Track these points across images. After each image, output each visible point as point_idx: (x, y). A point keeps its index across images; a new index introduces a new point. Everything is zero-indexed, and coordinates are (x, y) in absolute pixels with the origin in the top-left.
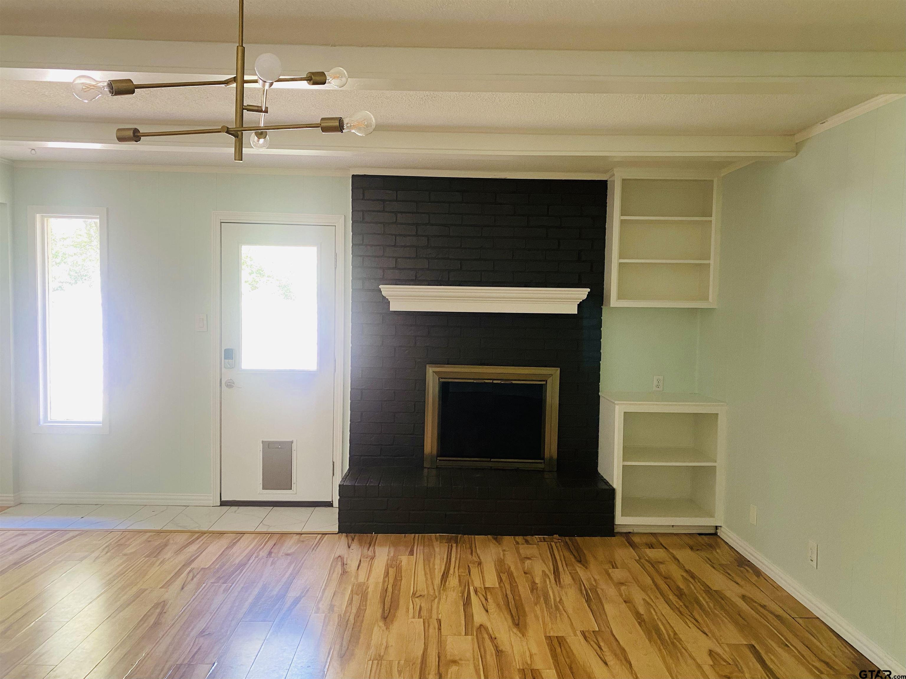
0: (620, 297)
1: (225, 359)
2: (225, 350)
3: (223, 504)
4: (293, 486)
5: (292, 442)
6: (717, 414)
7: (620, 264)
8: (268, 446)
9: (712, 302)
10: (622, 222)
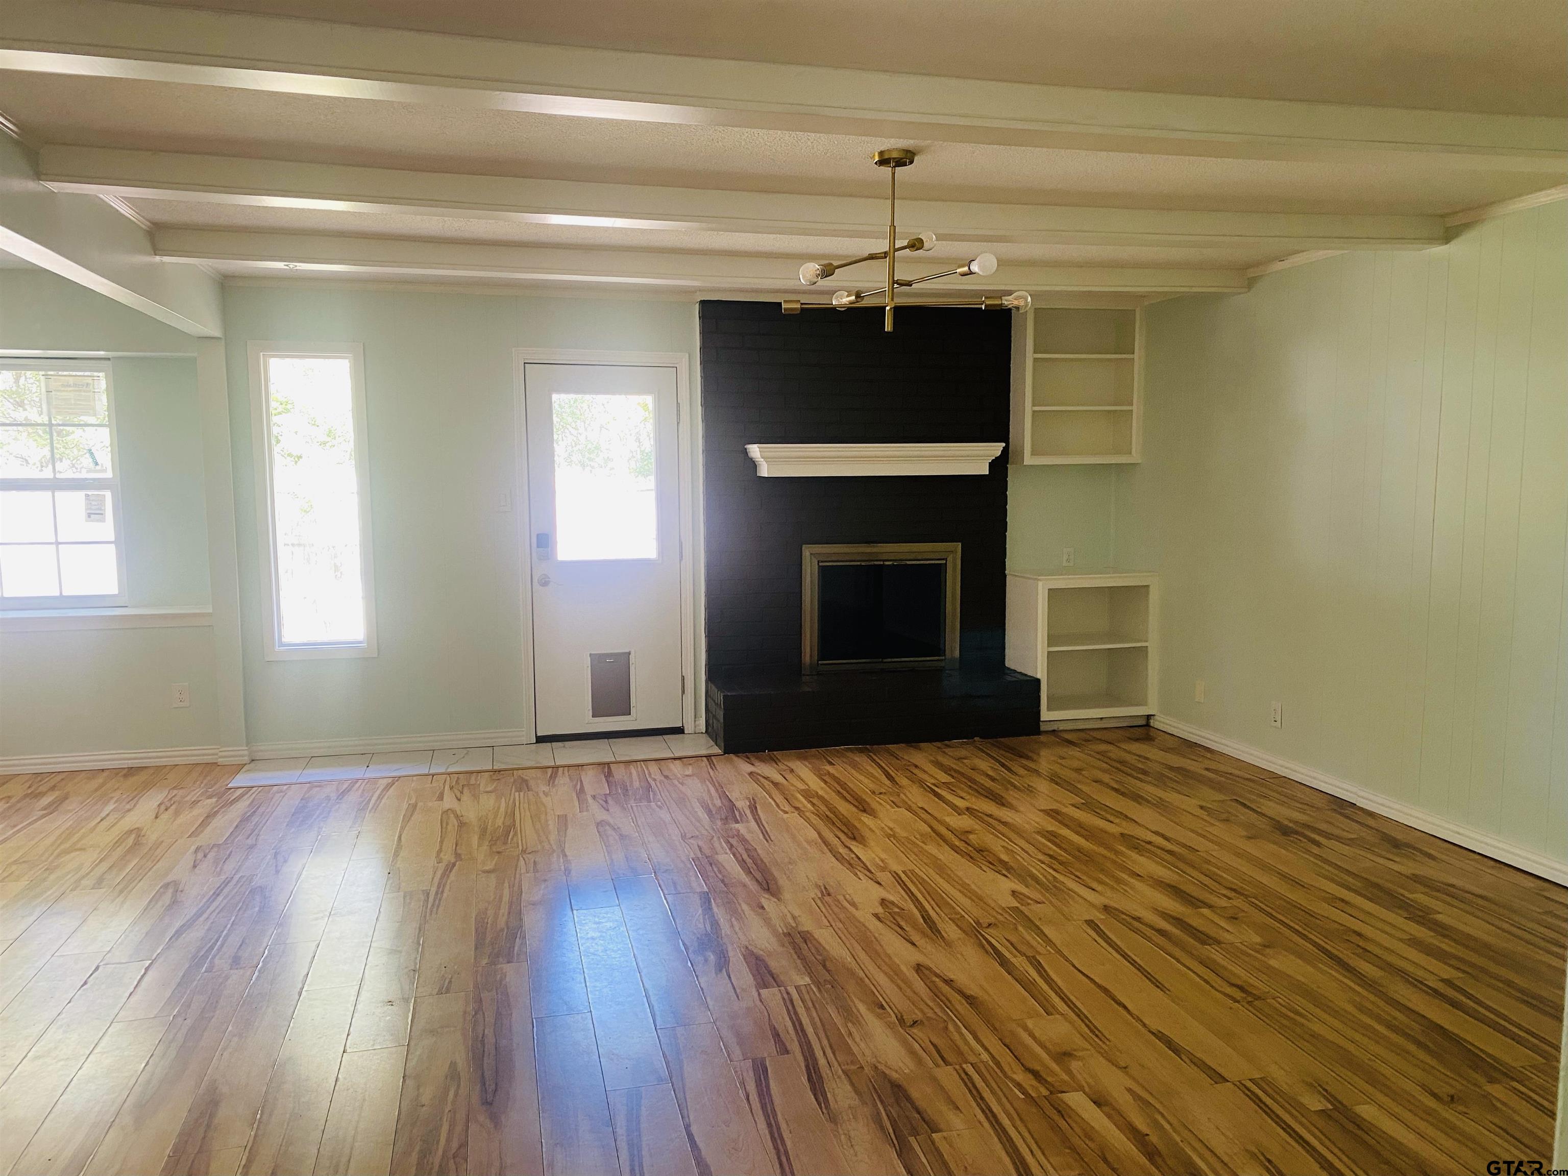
0: (1034, 453)
1: (538, 547)
2: (538, 535)
3: (540, 740)
4: (633, 711)
5: (629, 653)
6: (1148, 586)
7: (1034, 412)
8: (597, 660)
9: (1135, 457)
10: (1035, 360)
